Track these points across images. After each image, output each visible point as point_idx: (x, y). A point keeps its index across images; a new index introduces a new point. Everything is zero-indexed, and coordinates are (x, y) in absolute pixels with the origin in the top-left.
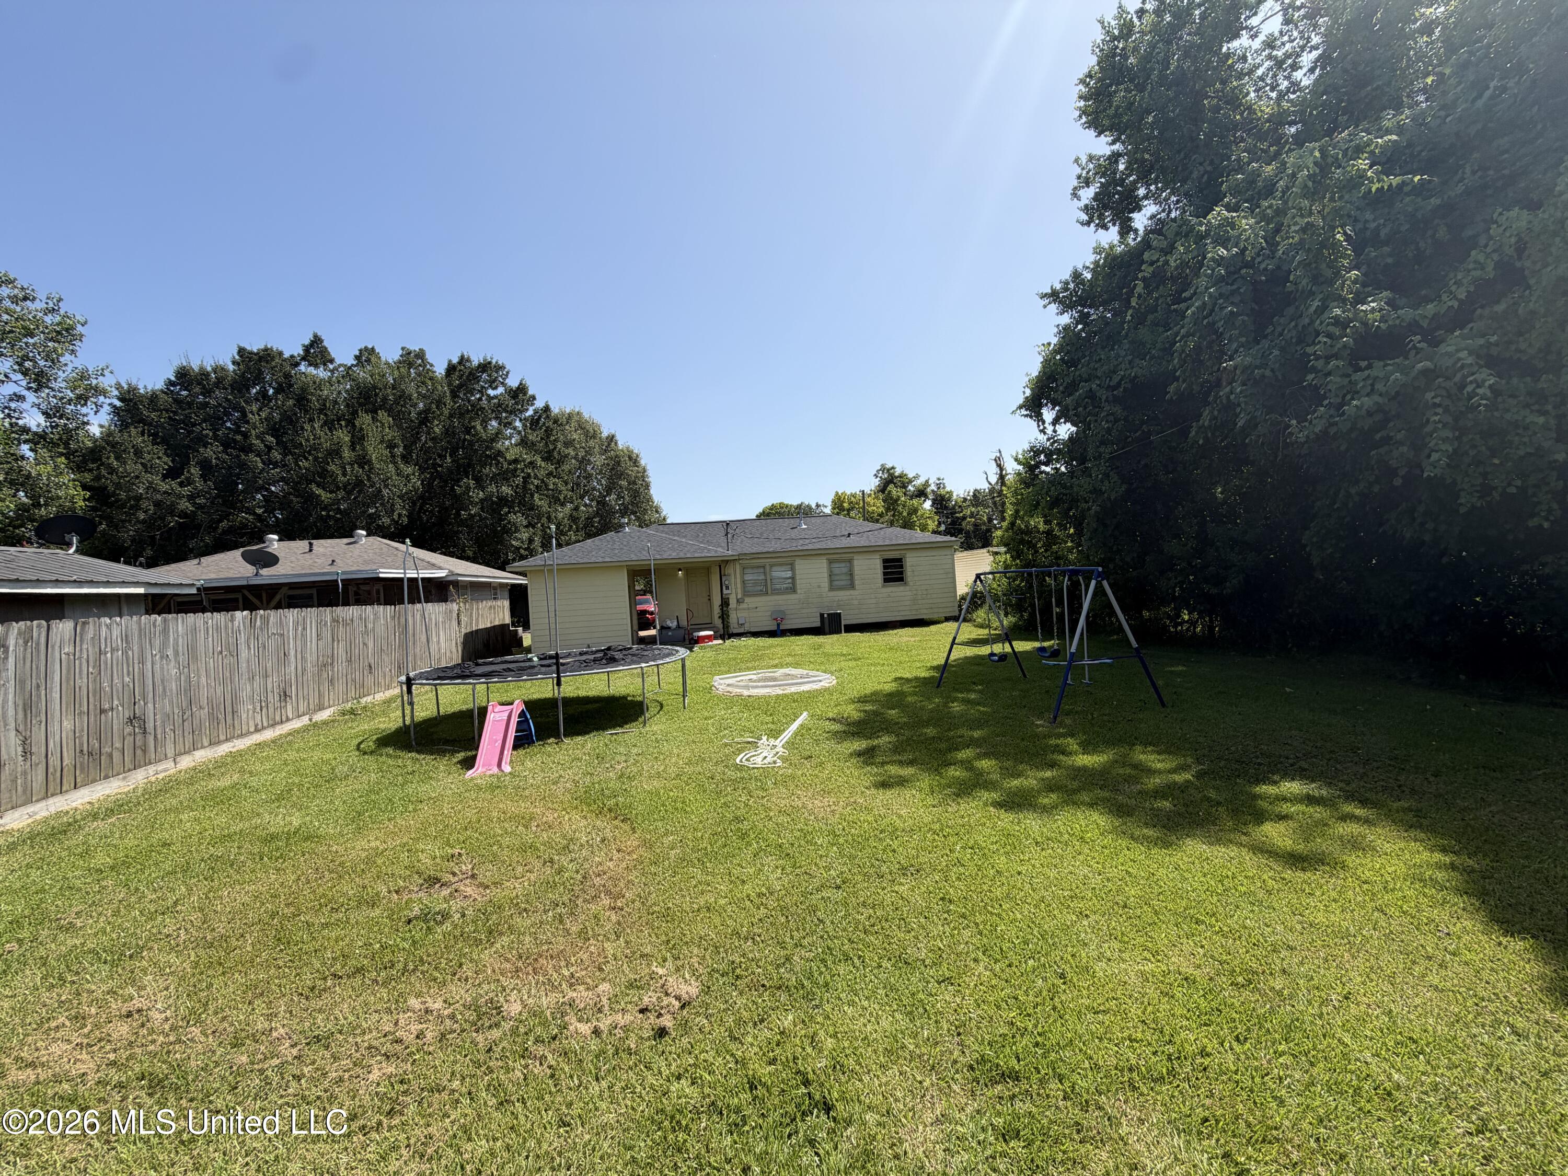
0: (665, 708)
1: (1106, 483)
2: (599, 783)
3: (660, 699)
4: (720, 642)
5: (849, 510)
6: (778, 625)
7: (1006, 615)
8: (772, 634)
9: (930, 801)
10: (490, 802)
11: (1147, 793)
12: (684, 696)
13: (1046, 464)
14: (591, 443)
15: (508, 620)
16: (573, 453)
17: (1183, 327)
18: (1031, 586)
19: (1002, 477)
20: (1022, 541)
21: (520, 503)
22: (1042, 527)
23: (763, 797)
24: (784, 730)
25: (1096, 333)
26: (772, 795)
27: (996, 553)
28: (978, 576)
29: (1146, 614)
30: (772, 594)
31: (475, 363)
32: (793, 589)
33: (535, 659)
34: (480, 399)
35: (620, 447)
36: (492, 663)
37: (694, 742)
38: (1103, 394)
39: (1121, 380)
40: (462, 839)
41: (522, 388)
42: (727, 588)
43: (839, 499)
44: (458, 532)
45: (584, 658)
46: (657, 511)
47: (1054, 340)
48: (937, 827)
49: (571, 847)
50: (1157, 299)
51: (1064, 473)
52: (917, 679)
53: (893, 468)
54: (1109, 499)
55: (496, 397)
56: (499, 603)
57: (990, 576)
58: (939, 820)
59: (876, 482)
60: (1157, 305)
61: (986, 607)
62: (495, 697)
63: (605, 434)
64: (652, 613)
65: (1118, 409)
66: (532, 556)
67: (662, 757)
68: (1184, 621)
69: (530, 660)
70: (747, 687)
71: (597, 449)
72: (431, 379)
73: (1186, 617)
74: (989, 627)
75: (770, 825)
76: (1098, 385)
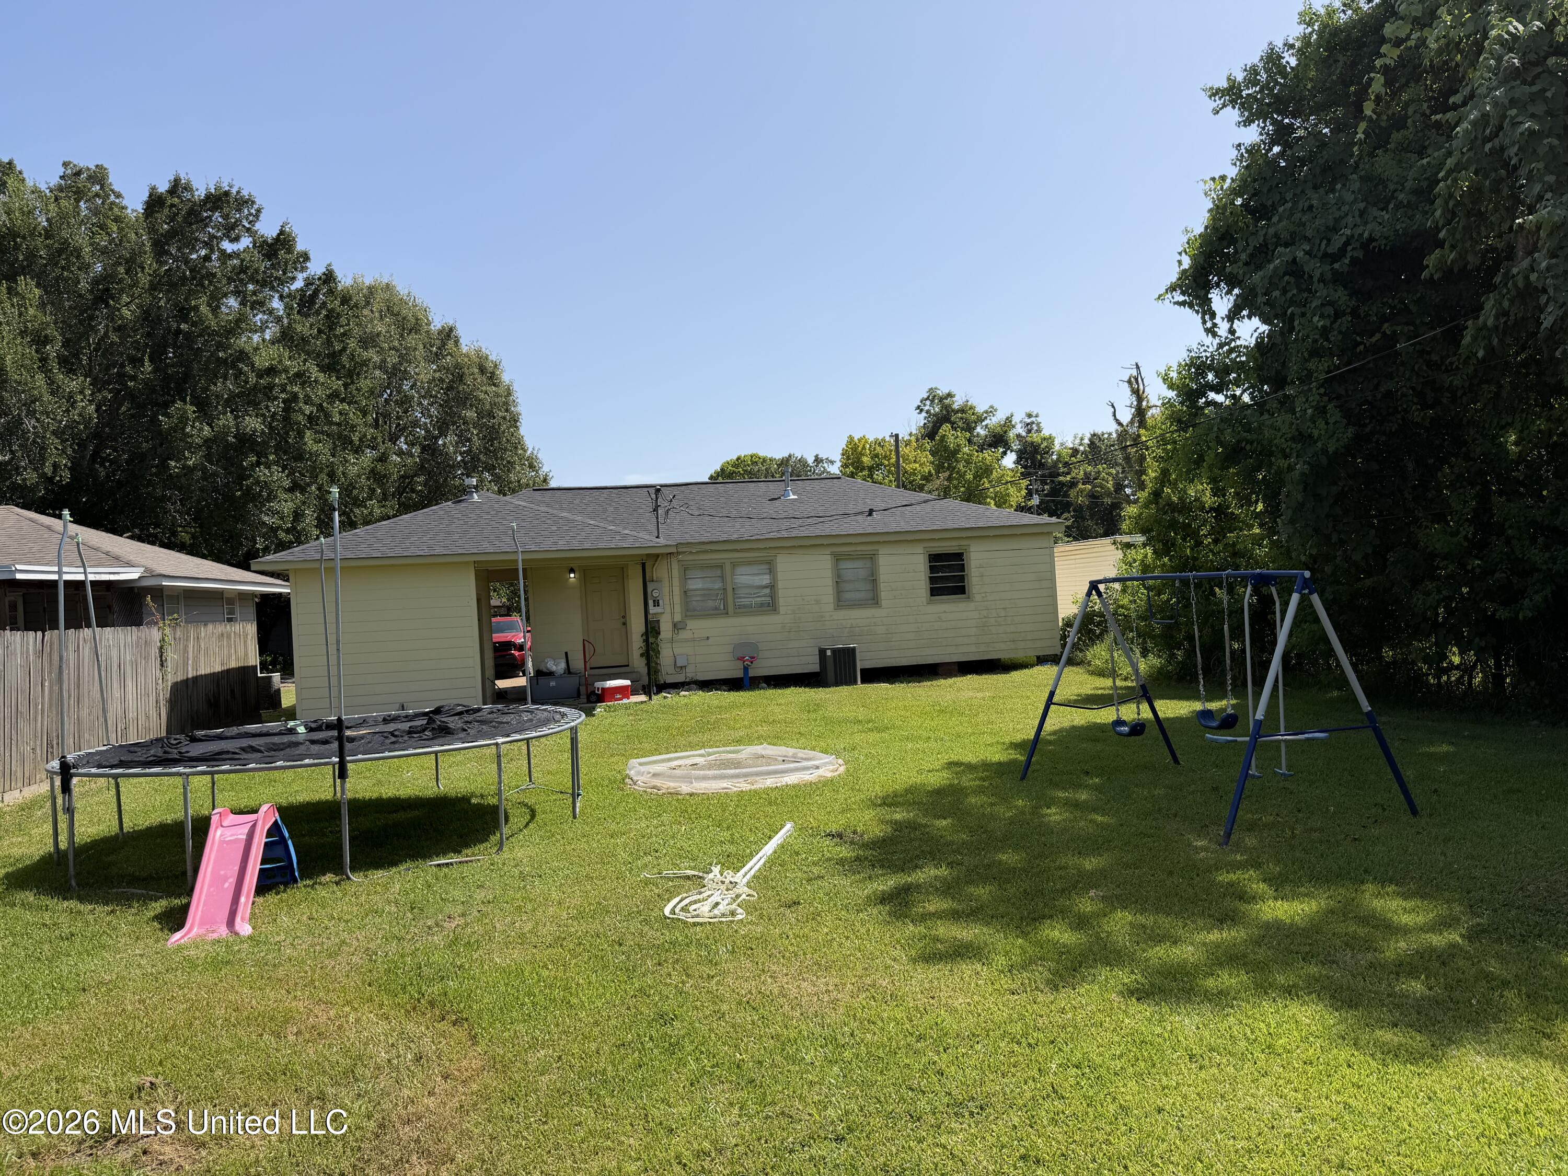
0: (537, 818)
1: (1321, 424)
2: (413, 954)
3: (531, 801)
4: (643, 698)
5: (871, 469)
6: (746, 669)
7: (1144, 654)
8: (734, 685)
9: (1005, 982)
10: (210, 991)
11: (1383, 967)
12: (575, 796)
13: (1218, 389)
14: (411, 340)
15: (253, 658)
16: (376, 359)
17: (1449, 154)
18: (1188, 606)
19: (1140, 413)
20: (1173, 525)
21: (278, 448)
22: (1209, 499)
23: (711, 977)
24: (751, 856)
25: (1303, 162)
26: (725, 973)
27: (1128, 546)
28: (1094, 586)
29: (1388, 654)
30: (736, 615)
31: (200, 193)
32: (771, 606)
33: (301, 729)
34: (207, 258)
35: (464, 349)
36: (220, 737)
37: (589, 877)
38: (1315, 268)
39: (1347, 243)
40: (157, 1056)
41: (283, 241)
42: (656, 603)
43: (855, 448)
44: (164, 498)
45: (391, 727)
46: (531, 466)
47: (1232, 172)
48: (1017, 1029)
49: (359, 1071)
50: (1407, 105)
51: (1248, 406)
52: (986, 765)
53: (950, 395)
54: (1325, 451)
55: (236, 255)
56: (237, 627)
57: (1117, 586)
58: (1022, 1017)
59: (921, 419)
60: (1406, 117)
61: (1109, 639)
62: (226, 799)
63: (437, 324)
64: (521, 648)
65: (1340, 295)
66: (300, 543)
67: (529, 907)
68: (1452, 667)
69: (292, 731)
70: (688, 779)
71: (420, 352)
72: (117, 220)
73: (1456, 660)
74: (1112, 673)
75: (722, 1027)
76: (1307, 253)
